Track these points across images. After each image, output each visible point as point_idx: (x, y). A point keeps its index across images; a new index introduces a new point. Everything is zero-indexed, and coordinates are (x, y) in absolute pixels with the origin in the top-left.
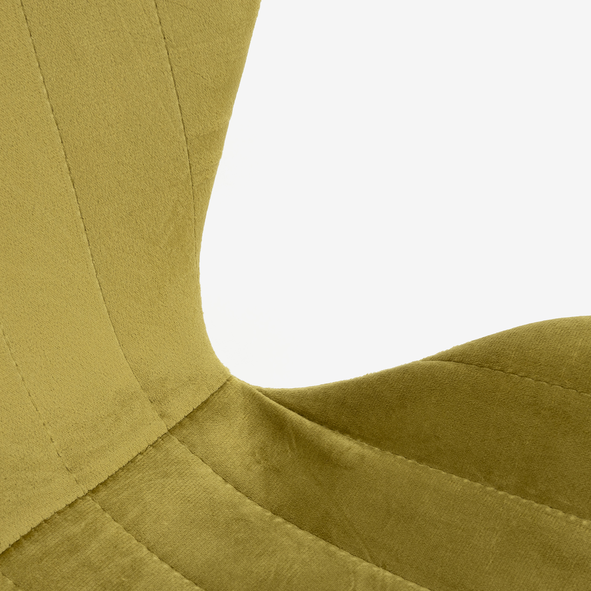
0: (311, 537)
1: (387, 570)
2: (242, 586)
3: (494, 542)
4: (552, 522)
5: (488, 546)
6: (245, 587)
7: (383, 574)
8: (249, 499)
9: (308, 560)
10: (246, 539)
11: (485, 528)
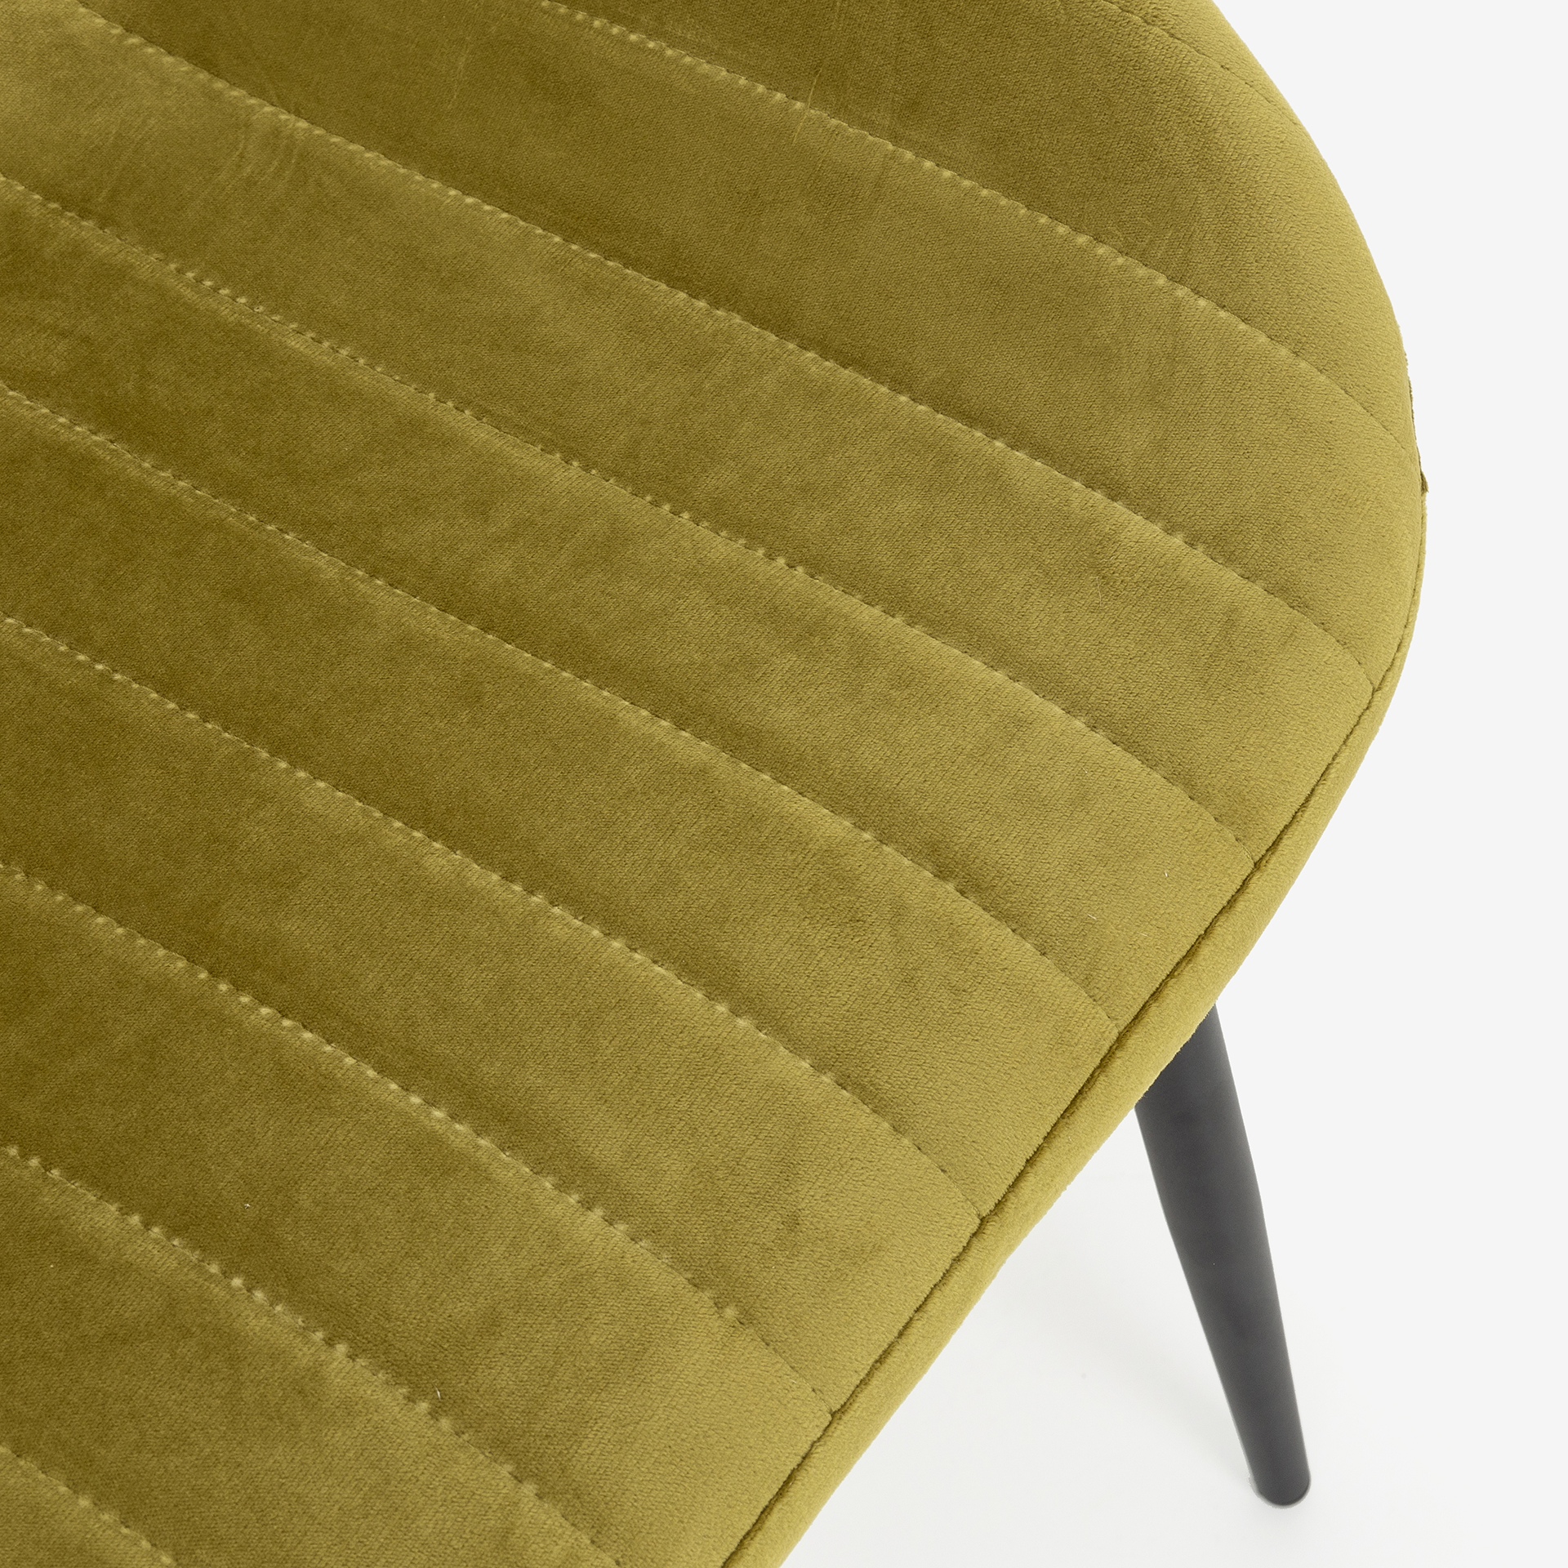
0: (185, 67)
1: (302, 118)
2: (60, 162)
3: (461, 64)
4: (549, 25)
5: (452, 71)
6: (65, 162)
7: (294, 126)
8: (83, 6)
9: (174, 109)
10: (72, 79)
11: (450, 40)
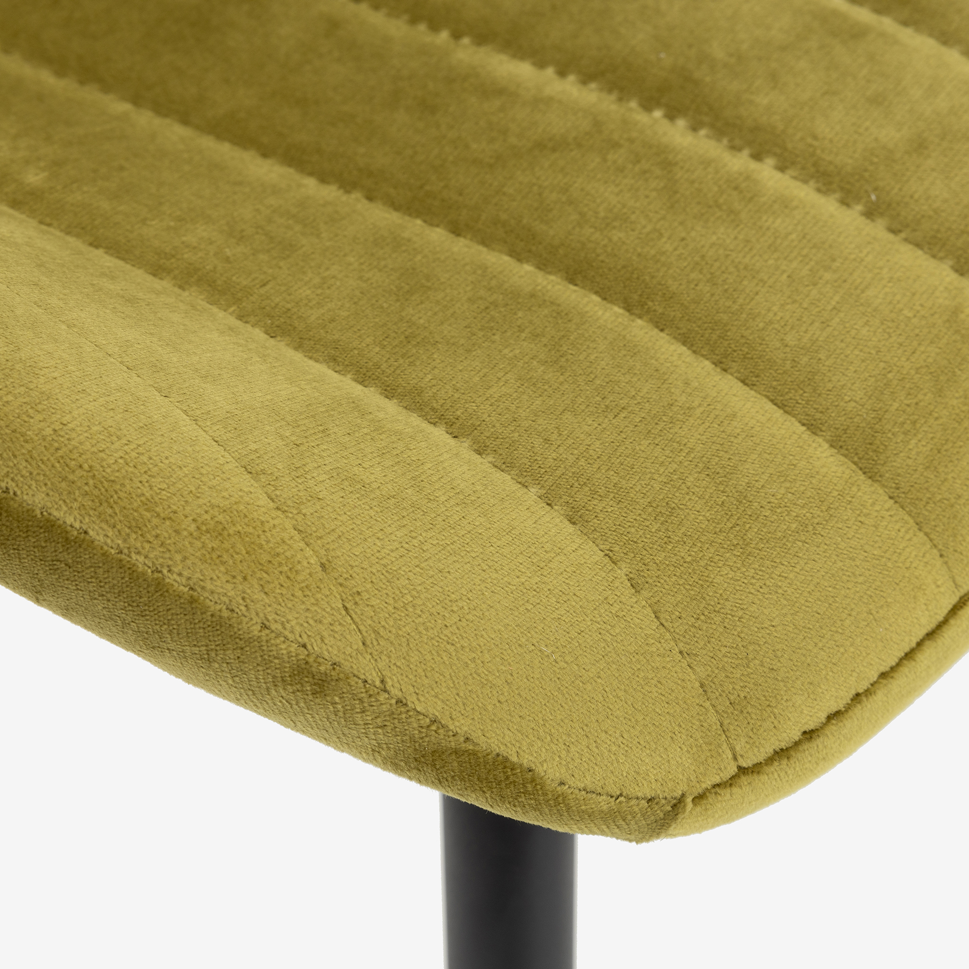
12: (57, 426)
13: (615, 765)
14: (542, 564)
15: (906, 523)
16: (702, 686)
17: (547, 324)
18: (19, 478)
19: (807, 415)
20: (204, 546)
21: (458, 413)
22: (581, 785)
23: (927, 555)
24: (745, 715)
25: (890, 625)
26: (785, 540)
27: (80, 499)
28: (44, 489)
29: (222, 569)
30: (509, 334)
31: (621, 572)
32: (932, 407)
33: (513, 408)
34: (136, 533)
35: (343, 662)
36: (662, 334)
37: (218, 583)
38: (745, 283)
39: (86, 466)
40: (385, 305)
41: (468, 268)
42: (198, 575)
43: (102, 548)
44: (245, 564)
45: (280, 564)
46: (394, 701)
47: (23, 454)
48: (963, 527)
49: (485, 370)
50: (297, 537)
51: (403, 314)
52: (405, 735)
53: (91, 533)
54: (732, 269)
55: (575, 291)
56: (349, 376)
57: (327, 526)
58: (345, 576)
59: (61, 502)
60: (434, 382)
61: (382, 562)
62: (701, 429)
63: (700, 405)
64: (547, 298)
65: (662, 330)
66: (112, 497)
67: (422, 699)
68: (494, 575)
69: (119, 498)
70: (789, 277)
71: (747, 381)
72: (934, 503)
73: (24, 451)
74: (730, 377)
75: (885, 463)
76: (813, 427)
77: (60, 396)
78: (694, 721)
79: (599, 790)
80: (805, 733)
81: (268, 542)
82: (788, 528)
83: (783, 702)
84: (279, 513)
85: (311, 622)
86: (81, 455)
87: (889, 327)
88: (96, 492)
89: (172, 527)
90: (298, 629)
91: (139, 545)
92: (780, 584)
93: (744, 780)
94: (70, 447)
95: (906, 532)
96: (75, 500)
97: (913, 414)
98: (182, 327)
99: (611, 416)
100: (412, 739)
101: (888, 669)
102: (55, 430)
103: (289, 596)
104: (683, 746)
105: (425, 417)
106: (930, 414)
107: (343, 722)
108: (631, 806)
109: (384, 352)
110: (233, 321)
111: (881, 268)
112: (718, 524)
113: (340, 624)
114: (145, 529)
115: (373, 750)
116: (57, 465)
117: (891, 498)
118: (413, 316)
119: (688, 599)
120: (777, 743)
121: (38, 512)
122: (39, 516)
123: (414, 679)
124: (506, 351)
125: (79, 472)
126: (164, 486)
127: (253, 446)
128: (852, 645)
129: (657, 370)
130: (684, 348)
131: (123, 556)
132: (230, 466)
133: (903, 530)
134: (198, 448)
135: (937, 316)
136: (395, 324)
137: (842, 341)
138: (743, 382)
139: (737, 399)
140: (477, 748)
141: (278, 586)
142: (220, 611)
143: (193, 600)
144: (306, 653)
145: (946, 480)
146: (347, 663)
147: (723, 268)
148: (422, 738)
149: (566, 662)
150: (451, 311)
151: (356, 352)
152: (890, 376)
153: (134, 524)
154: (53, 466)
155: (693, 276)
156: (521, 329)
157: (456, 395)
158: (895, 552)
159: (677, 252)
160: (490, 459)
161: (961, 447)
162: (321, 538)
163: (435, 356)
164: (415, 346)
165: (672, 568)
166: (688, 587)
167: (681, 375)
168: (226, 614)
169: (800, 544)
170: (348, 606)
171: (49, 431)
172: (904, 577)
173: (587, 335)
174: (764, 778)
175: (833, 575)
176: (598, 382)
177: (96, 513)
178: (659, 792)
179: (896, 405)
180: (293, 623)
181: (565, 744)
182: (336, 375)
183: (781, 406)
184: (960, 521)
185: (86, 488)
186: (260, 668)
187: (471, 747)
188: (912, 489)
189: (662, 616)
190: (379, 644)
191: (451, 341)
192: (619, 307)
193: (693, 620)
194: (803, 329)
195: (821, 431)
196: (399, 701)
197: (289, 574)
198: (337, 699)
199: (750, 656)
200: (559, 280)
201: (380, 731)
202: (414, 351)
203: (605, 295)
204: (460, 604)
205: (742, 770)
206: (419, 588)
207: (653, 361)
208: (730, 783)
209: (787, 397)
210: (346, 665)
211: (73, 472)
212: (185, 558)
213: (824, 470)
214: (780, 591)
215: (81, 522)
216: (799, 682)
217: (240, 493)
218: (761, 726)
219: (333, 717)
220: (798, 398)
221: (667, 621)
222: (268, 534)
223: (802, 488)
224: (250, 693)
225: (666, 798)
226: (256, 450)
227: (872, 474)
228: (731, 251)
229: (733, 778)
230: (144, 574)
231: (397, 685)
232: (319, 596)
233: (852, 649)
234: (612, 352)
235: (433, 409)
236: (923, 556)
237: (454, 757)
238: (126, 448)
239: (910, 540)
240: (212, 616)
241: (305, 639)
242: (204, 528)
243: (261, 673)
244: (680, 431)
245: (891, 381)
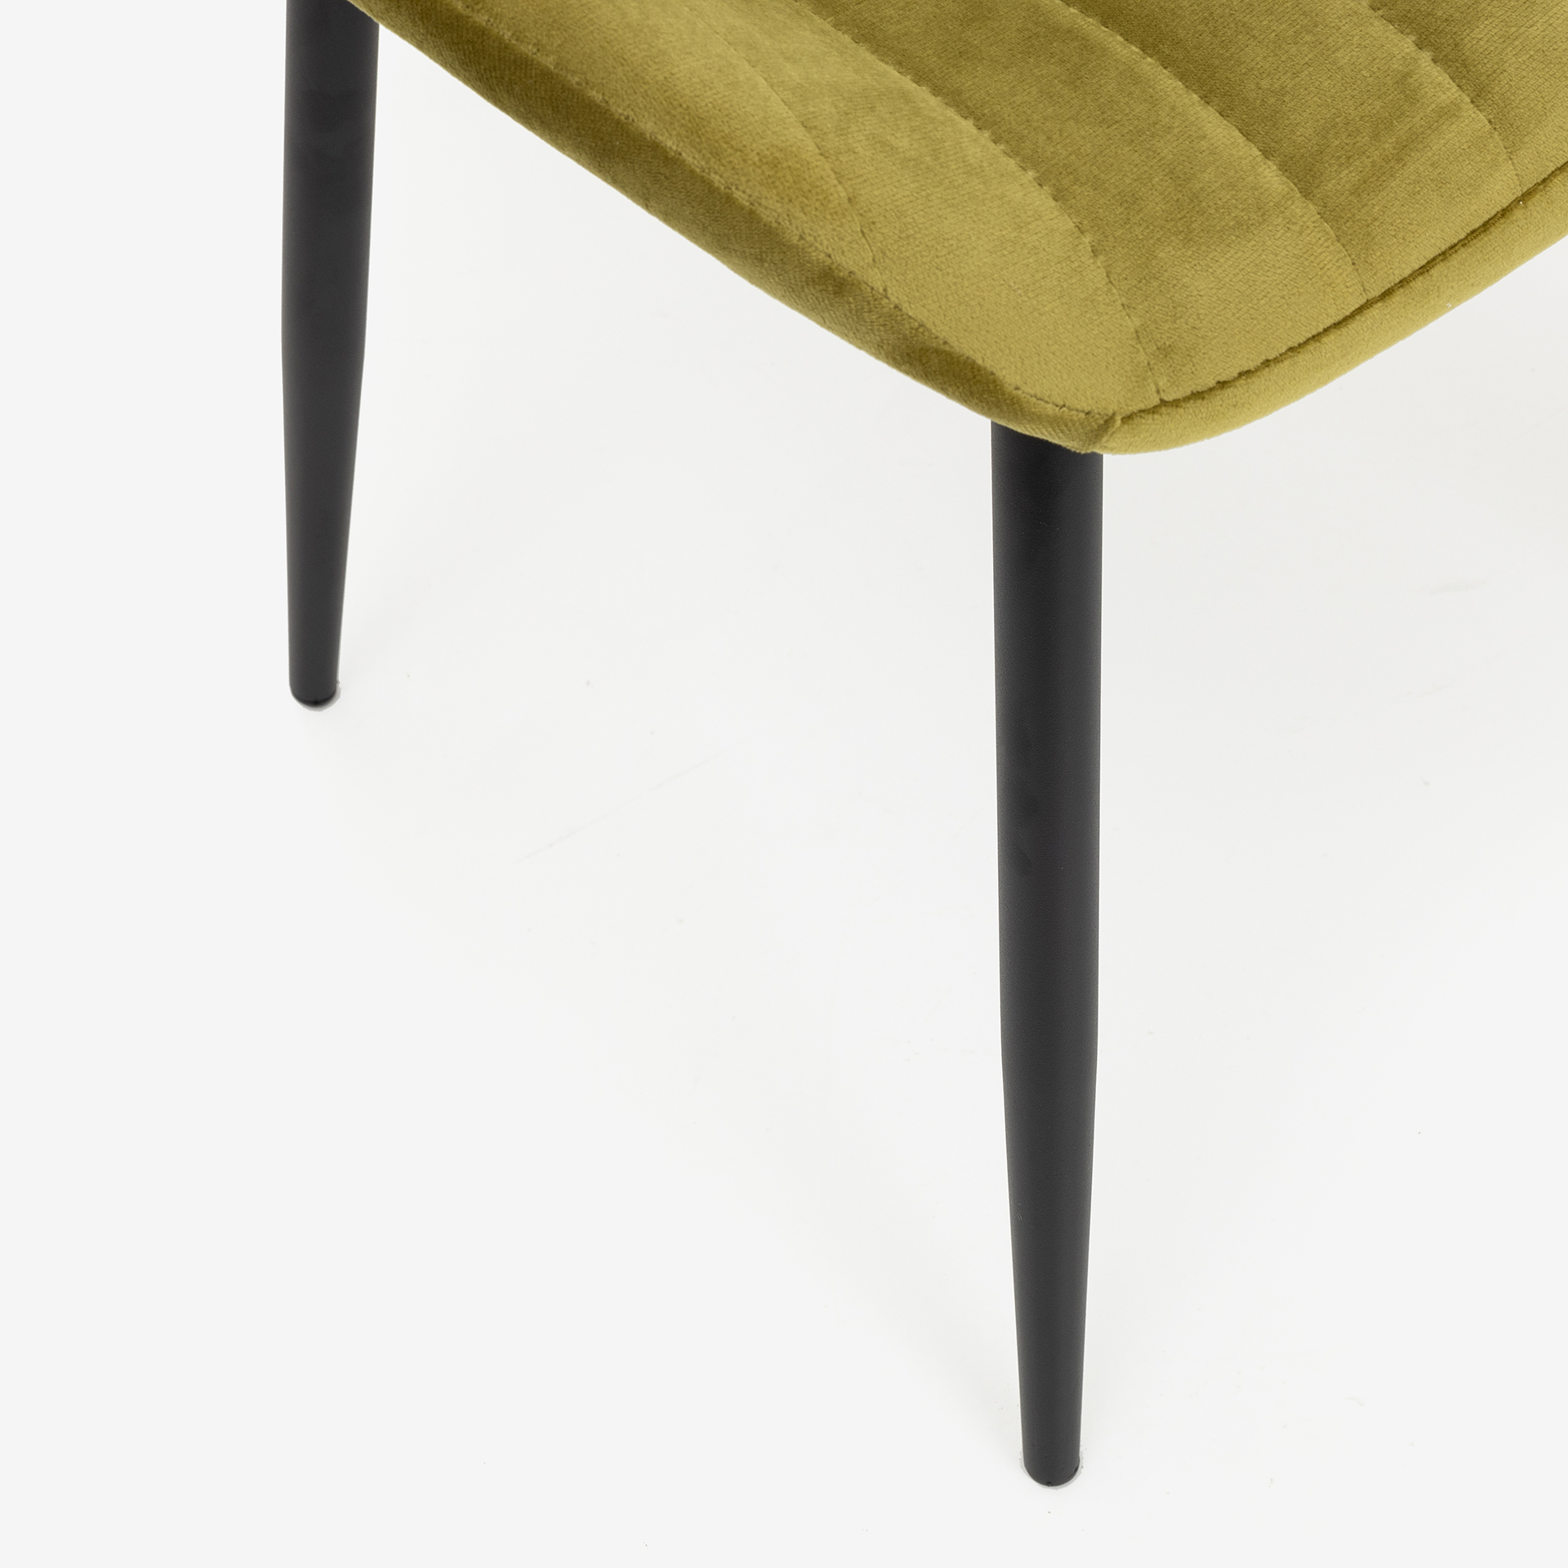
12: (667, 75)
13: (1060, 380)
14: (1022, 225)
15: (1327, 233)
16: (1137, 332)
17: (1074, 54)
18: (637, 109)
19: (1264, 143)
20: (763, 173)
21: (986, 111)
22: (1032, 392)
23: (1340, 261)
24: (1168, 358)
25: (1300, 310)
26: (1221, 233)
27: (678, 129)
28: (653, 119)
29: (775, 191)
30: (1042, 58)
31: (1087, 239)
32: (1366, 148)
33: (1029, 112)
34: (715, 158)
35: (856, 271)
36: (1164, 71)
37: (771, 201)
38: (1240, 37)
39: (684, 106)
40: (950, 28)
41: (1024, 6)
42: (757, 194)
43: (690, 166)
44: (792, 190)
45: (817, 194)
46: (892, 306)
47: (641, 92)
48: (1375, 244)
49: (1015, 83)
50: (833, 176)
51: (963, 36)
52: (900, 334)
53: (684, 154)
54: (1232, 25)
55: (1104, 31)
56: (909, 77)
57: (856, 171)
58: (865, 209)
59: (664, 130)
60: (973, 87)
61: (895, 203)
62: (1175, 144)
63: (1178, 127)
64: (1079, 34)
65: (1166, 68)
66: (700, 130)
67: (913, 306)
68: (982, 226)
69: (706, 131)
70: (1276, 35)
71: (1223, 113)
72: (1353, 221)
73: (642, 90)
74: (1210, 108)
75: (1318, 186)
76: (1267, 153)
77: (672, 55)
78: (1126, 357)
79: (1047, 399)
80: (1219, 382)
81: (810, 177)
82: (1227, 225)
83: (1200, 354)
84: (822, 158)
85: (836, 238)
86: (682, 97)
87: (1347, 83)
88: (690, 125)
89: (741, 156)
90: (825, 242)
91: (716, 167)
92: (1211, 265)
93: (1163, 410)
94: (675, 91)
95: (1326, 240)
96: (675, 129)
97: (1349, 151)
98: (782, 24)
99: (1105, 126)
100: (905, 338)
101: (1296, 345)
102: (665, 78)
103: (821, 217)
104: (1116, 375)
105: (959, 112)
106: (1364, 153)
107: (856, 319)
108: (1072, 416)
109: (939, 62)
110: (828, 27)
111: (1353, 36)
112: (1170, 214)
113: (857, 243)
114: (721, 156)
115: (878, 345)
116: (664, 103)
117: (1319, 214)
118: (970, 37)
119: (1135, 267)
120: (1194, 386)
121: (648, 136)
122: (648, 138)
123: (908, 291)
124: (1036, 71)
125: (679, 110)
126: (739, 127)
127: (812, 109)
128: (1264, 320)
129: (1151, 97)
130: (1180, 83)
131: (705, 174)
132: (791, 120)
133: (1323, 239)
134: (768, 104)
135: (1389, 78)
136: (955, 42)
137: (1306, 89)
138: (1220, 114)
139: (1210, 125)
140: (952, 350)
141: (814, 209)
142: (771, 222)
143: (752, 212)
144: (830, 261)
145: (1366, 205)
146: (859, 273)
147: (1226, 24)
148: (912, 337)
149: (1028, 297)
150: (1001, 37)
151: (918, 59)
152: (1338, 120)
153: (714, 151)
154: (661, 103)
155: (1199, 27)
156: (1052, 55)
157: (987, 98)
158: (1313, 255)
159: (1192, 8)
160: (1002, 147)
161: (1384, 181)
162: (851, 179)
163: (979, 69)
164: (965, 60)
165: (1126, 242)
166: (1136, 257)
167: (1170, 102)
168: (774, 225)
169: (1234, 238)
170: (865, 230)
171: (661, 78)
172: (1317, 274)
173: (1103, 65)
174: (1181, 411)
175: (1257, 265)
176: (1102, 100)
177: (689, 140)
178: (1094, 408)
179: (1337, 143)
180: (823, 237)
181: (1020, 358)
182: (897, 74)
183: (1247, 135)
184: (1373, 238)
185: (683, 121)
186: (797, 270)
187: (948, 349)
188: (1337, 208)
189: (1112, 276)
190: (884, 262)
191: (995, 59)
192: (1137, 47)
193: (1136, 282)
194: (1277, 77)
195: (1273, 156)
196: (896, 307)
197: (823, 202)
198: (851, 299)
199: (1178, 315)
200: (1095, 22)
201: (882, 328)
202: (964, 63)
203: (1128, 37)
204: (951, 242)
205: (1163, 403)
206: (920, 226)
207: (1151, 90)
208: (1154, 410)
209: (1251, 128)
210: (859, 274)
211: (675, 109)
212: (748, 181)
213: (1268, 185)
214: (1210, 270)
215: (677, 146)
216: (1215, 341)
217: (795, 140)
218: (1180, 370)
219: (848, 314)
220: (1260, 129)
221: (1115, 280)
222: (811, 171)
223: (1245, 197)
224: (791, 290)
225: (1100, 414)
226: (813, 113)
227: (1307, 194)
228: (1236, 11)
229: (1155, 407)
230: (718, 188)
231: (896, 294)
232: (844, 220)
233: (1264, 323)
234: (1120, 79)
235: (967, 107)
236: (1337, 261)
237: (935, 354)
238: (715, 96)
239: (1328, 247)
240: (765, 225)
241: (830, 251)
242: (764, 160)
243: (798, 273)
244: (1157, 143)
245: (1337, 124)
